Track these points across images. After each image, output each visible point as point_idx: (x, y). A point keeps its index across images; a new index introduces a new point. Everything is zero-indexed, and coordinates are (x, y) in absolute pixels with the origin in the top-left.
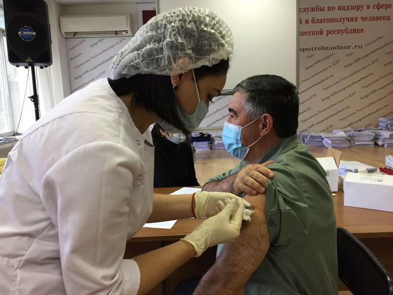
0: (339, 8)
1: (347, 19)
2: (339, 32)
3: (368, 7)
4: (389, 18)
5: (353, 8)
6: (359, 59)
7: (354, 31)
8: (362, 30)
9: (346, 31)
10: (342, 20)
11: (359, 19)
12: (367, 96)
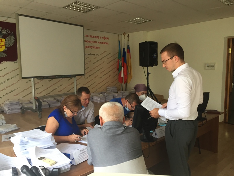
0: (90, 36)
1: (93, 42)
2: (90, 47)
3: (101, 38)
4: (108, 44)
5: (95, 37)
6: (98, 60)
7: (96, 48)
8: (99, 48)
9: (93, 47)
10: (91, 42)
11: (98, 42)
12: (102, 77)
